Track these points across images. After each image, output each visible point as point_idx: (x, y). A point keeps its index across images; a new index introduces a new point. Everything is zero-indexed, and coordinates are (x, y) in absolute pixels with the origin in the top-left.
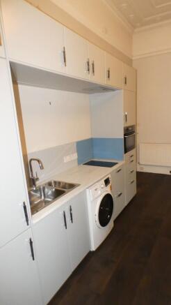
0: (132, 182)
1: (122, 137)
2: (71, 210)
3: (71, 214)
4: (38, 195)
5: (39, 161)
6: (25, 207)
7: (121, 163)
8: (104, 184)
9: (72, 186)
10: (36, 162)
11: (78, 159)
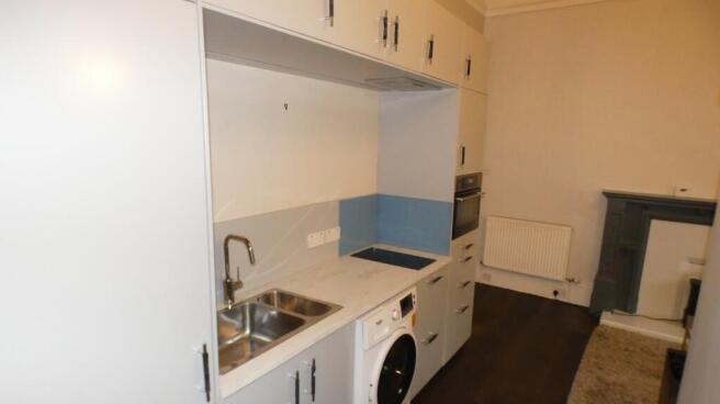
0: (464, 310)
1: (450, 198)
2: (314, 369)
3: (313, 379)
4: (237, 323)
5: (247, 242)
6: (205, 356)
7: (441, 262)
8: (399, 307)
9: (321, 309)
10: (242, 245)
11: (340, 241)
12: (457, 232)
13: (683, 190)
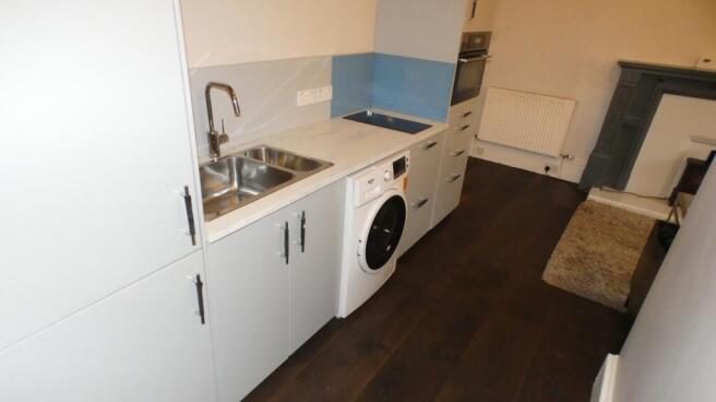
0: (455, 178)
2: (303, 222)
3: (303, 231)
4: (225, 177)
5: (230, 90)
6: (188, 199)
7: (438, 128)
8: (391, 169)
9: (311, 166)
10: (225, 94)
11: (333, 101)
12: (458, 97)
13: (707, 61)
